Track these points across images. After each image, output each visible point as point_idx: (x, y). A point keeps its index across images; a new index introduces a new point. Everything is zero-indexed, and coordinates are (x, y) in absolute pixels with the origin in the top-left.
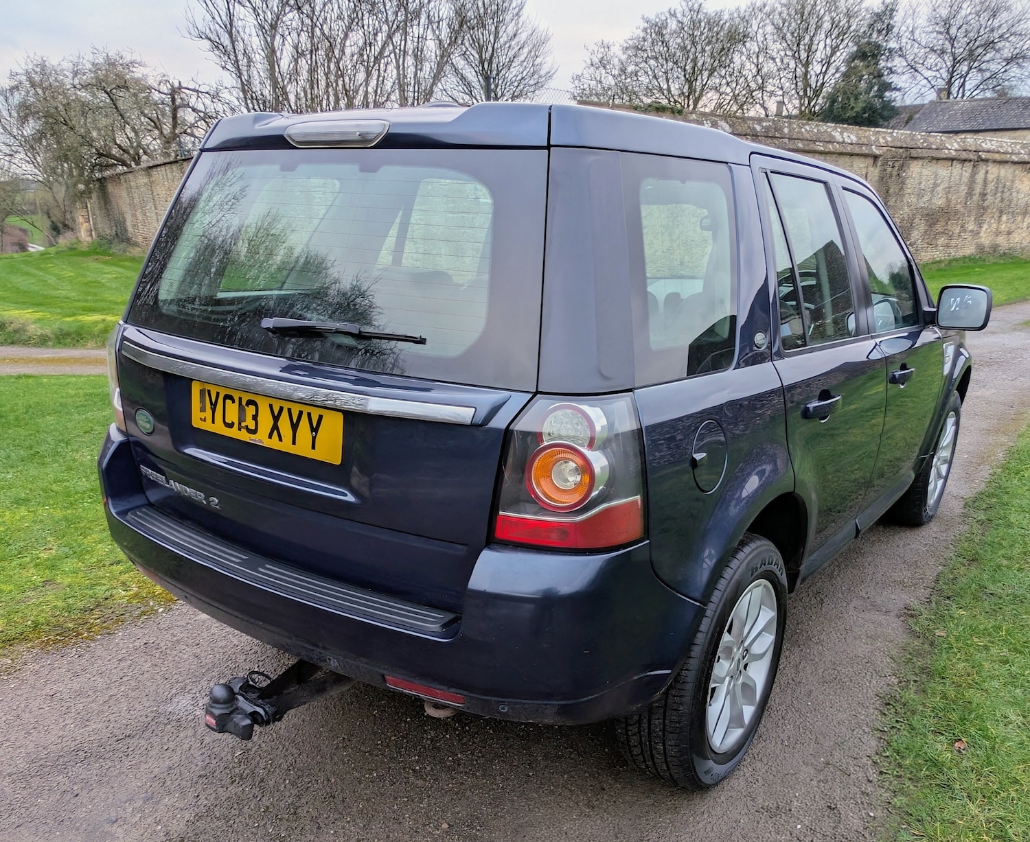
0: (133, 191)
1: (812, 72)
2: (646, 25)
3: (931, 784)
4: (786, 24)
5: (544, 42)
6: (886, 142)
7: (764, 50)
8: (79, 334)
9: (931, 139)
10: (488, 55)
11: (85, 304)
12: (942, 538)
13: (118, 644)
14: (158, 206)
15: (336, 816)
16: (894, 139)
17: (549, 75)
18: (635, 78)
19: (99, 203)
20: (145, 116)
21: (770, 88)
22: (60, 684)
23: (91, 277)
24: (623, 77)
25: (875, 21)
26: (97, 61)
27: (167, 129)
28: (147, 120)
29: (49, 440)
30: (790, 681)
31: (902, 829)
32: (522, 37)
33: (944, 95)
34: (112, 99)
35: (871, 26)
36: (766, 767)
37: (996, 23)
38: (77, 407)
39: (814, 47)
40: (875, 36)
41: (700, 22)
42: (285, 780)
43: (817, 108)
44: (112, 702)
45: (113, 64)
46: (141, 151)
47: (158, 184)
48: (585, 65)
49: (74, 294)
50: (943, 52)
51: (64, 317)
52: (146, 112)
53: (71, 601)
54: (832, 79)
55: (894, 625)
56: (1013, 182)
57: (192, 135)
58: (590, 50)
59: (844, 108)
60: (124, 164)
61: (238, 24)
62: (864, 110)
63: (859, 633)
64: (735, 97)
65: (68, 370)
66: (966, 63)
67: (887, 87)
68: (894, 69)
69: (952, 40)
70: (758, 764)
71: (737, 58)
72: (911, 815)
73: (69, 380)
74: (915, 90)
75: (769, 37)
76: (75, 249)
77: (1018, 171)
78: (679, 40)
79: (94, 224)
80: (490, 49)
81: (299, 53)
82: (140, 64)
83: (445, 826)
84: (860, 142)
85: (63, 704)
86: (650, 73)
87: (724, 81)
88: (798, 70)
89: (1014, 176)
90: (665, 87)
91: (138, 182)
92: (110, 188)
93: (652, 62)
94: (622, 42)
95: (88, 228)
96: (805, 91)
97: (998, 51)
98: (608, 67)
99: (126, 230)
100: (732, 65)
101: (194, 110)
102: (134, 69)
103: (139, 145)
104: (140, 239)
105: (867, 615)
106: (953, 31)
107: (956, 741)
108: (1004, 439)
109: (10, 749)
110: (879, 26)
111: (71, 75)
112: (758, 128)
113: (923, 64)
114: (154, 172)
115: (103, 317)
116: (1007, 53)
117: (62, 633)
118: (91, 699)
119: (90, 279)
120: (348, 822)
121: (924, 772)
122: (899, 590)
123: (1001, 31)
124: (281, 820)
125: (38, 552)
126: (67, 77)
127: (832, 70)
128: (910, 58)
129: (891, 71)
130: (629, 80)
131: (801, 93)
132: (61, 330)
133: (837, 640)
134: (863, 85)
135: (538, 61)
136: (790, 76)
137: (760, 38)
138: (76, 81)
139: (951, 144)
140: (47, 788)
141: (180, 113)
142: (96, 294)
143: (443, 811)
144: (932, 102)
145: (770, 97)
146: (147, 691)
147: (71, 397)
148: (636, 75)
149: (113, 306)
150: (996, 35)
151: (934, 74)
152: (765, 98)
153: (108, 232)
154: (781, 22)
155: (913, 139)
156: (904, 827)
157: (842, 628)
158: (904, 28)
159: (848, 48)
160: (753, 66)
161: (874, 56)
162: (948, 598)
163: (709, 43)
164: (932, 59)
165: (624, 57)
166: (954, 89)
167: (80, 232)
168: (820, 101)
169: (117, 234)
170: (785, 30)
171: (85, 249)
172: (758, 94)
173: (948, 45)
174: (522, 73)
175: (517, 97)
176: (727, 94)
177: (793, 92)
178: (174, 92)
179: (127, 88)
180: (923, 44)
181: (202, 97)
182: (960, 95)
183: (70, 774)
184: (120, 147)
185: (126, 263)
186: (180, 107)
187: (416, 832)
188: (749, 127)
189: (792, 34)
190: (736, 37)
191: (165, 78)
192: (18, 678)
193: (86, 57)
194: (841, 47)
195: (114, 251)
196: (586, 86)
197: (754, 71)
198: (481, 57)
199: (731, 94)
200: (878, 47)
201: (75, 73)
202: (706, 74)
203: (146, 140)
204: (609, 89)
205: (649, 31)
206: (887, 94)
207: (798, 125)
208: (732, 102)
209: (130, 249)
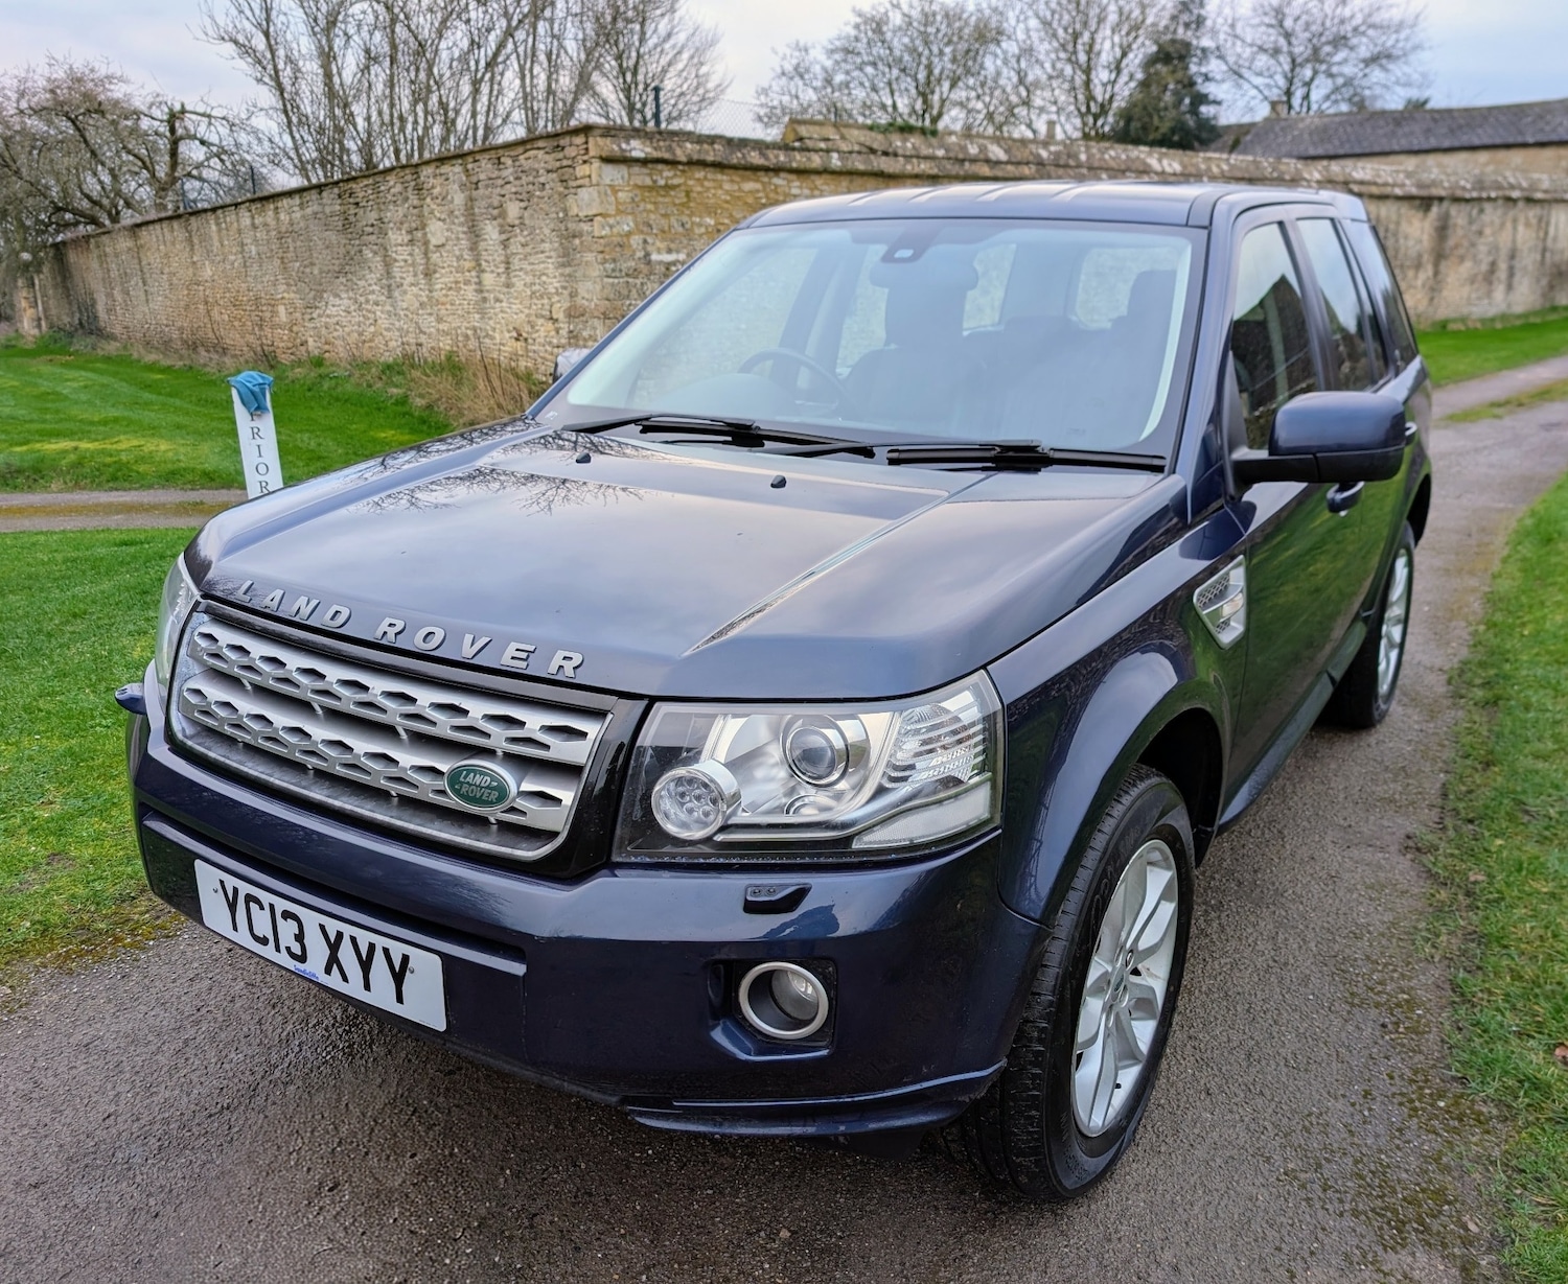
0: (109, 260)
1: (1096, 81)
2: (858, 20)
3: (1538, 1119)
4: (1057, 16)
5: (712, 43)
6: (1222, 171)
7: (1028, 51)
8: (37, 471)
9: (1283, 168)
10: (631, 63)
11: (43, 426)
12: (1431, 731)
13: (183, 953)
14: (149, 281)
15: (601, 1227)
16: (1232, 167)
17: (721, 89)
18: (846, 91)
19: (54, 278)
20: (129, 152)
21: (1038, 102)
22: (98, 1025)
23: (45, 386)
24: (829, 90)
25: (1180, 12)
26: (55, 76)
27: (162, 171)
28: (131, 158)
29: (19, 630)
30: (1271, 963)
31: (1515, 1195)
32: (680, 38)
33: (1283, 110)
34: (78, 129)
35: (1174, 18)
36: (1273, 1105)
37: (1347, 12)
38: (55, 579)
39: (1097, 47)
40: (1181, 30)
41: (934, 15)
42: (502, 1169)
43: (1107, 129)
44: (190, 1052)
45: (79, 80)
46: (121, 202)
47: (149, 249)
48: (772, 75)
49: (23, 412)
50: (1276, 52)
51: (11, 445)
52: (130, 146)
53: (98, 886)
54: (1125, 91)
55: (1400, 866)
56: (1398, 223)
57: (200, 179)
58: (781, 55)
59: (1144, 128)
60: (94, 221)
61: (278, 20)
62: (1173, 131)
63: (1353, 882)
64: (990, 116)
65: (26, 524)
66: (1309, 66)
67: (1201, 99)
68: (1210, 75)
69: (1288, 36)
70: (1259, 1101)
71: (989, 62)
72: (1524, 1171)
73: (34, 539)
74: (1241, 103)
75: (1034, 35)
76: (14, 346)
77: (1404, 209)
78: (906, 40)
79: (45, 310)
80: (634, 54)
81: (371, 58)
82: (121, 80)
83: (785, 1234)
84: (1186, 172)
85: (108, 1058)
86: (867, 84)
87: (973, 94)
88: (1077, 78)
89: (1399, 216)
90: (889, 102)
91: (117, 247)
92: (72, 256)
93: (869, 70)
94: (826, 43)
95: (35, 317)
96: (1088, 107)
97: (1352, 49)
98: (806, 77)
99: (96, 317)
100: (983, 72)
101: (203, 142)
102: (112, 87)
103: (118, 193)
104: (117, 330)
105: (1355, 853)
106: (1288, 23)
107: (1556, 1046)
108: (1473, 582)
109: (32, 1141)
110: (1185, 17)
111: (14, 96)
112: (1044, 154)
113: (1249, 68)
114: (143, 233)
115: (74, 444)
116: (1364, 52)
117: (89, 939)
118: (154, 1048)
119: (43, 389)
120: (623, 1236)
121: (1523, 1101)
122: (1391, 812)
123: (1355, 23)
124: (510, 1238)
125: (31, 809)
126: (9, 99)
127: (1124, 78)
128: (1231, 60)
129: (1207, 78)
130: (837, 94)
131: (1084, 109)
132: (9, 465)
133: (1323, 894)
134: (1168, 97)
135: (704, 70)
136: (1066, 86)
137: (1021, 36)
138: (24, 105)
139: (1311, 174)
140: (104, 1205)
141: (183, 148)
142: (57, 411)
143: (774, 1207)
144: (1266, 120)
145: (1039, 115)
146: (245, 1029)
147: (43, 563)
148: (847, 86)
149: (88, 428)
150: (1348, 27)
151: (1268, 81)
152: (1033, 117)
153: (66, 320)
154: (1048, 15)
155: (1257, 168)
156: (1518, 1192)
157: (1323, 874)
158: (1220, 21)
159: (1144, 48)
160: (1013, 74)
161: (1182, 58)
162: (1471, 821)
163: (950, 42)
164: (1263, 61)
165: (829, 64)
166: (1296, 101)
167: (21, 322)
168: (1111, 119)
169: (81, 323)
170: (1055, 24)
171: (30, 346)
172: (1021, 111)
173: (1282, 41)
174: (681, 86)
175: (675, 119)
176: (979, 112)
177: (1072, 108)
178: (173, 118)
179: (103, 113)
180: (1249, 40)
181: (217, 124)
182: (1305, 109)
183: (138, 1179)
184: (88, 197)
185: (98, 365)
186: (181, 138)
187: (739, 1246)
188: (1031, 153)
189: (1066, 29)
190: (986, 35)
191: (160, 99)
192: (26, 1018)
193: (39, 71)
194: (1134, 46)
195: (77, 347)
196: (775, 103)
197: (1015, 79)
198: (620, 66)
199: (985, 111)
200: (1187, 45)
201: (22, 94)
202: (946, 85)
203: (129, 186)
204: (810, 106)
205: (862, 28)
206: (1204, 109)
207: (1099, 150)
208: (985, 123)
209: (103, 344)
